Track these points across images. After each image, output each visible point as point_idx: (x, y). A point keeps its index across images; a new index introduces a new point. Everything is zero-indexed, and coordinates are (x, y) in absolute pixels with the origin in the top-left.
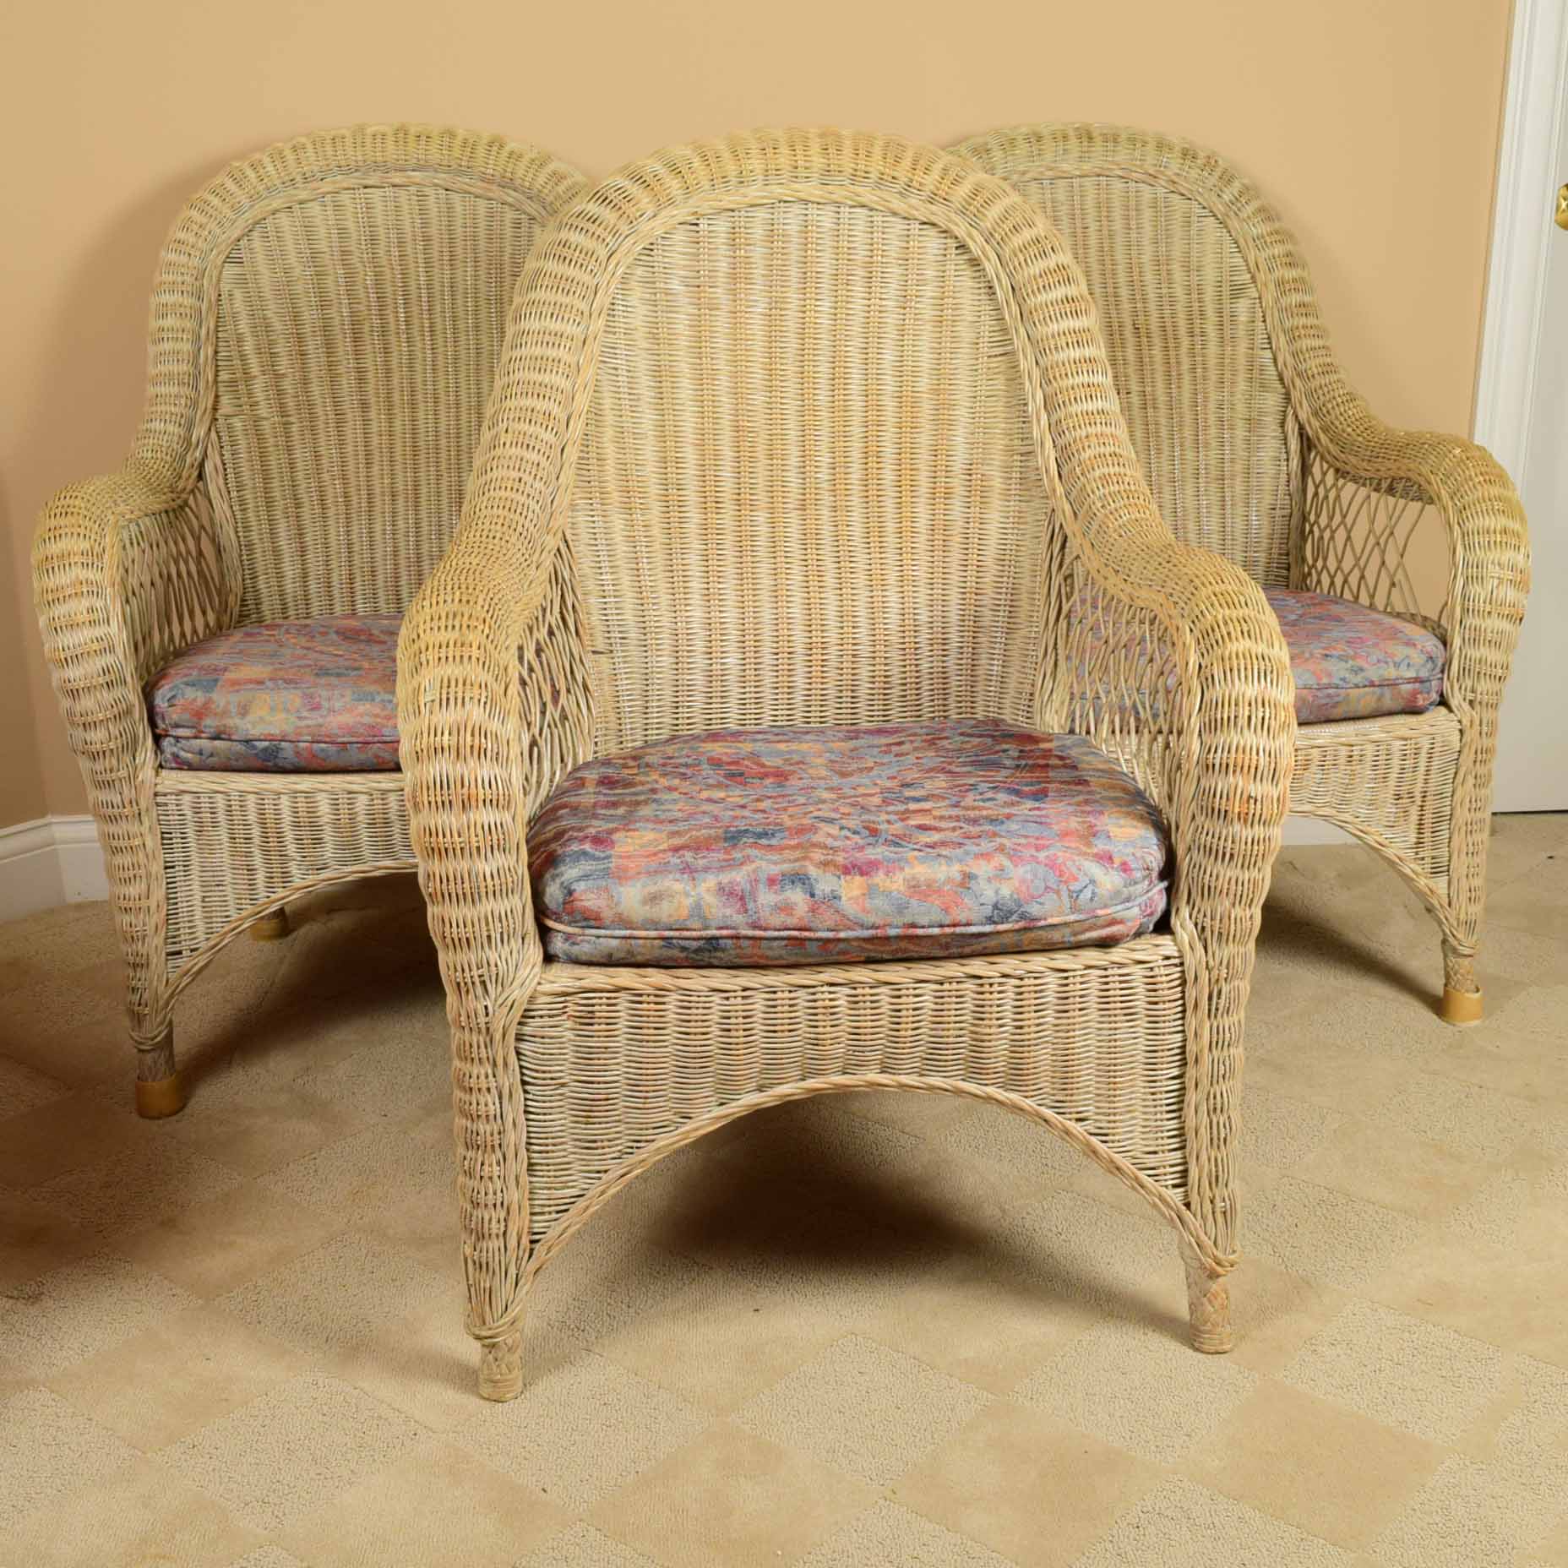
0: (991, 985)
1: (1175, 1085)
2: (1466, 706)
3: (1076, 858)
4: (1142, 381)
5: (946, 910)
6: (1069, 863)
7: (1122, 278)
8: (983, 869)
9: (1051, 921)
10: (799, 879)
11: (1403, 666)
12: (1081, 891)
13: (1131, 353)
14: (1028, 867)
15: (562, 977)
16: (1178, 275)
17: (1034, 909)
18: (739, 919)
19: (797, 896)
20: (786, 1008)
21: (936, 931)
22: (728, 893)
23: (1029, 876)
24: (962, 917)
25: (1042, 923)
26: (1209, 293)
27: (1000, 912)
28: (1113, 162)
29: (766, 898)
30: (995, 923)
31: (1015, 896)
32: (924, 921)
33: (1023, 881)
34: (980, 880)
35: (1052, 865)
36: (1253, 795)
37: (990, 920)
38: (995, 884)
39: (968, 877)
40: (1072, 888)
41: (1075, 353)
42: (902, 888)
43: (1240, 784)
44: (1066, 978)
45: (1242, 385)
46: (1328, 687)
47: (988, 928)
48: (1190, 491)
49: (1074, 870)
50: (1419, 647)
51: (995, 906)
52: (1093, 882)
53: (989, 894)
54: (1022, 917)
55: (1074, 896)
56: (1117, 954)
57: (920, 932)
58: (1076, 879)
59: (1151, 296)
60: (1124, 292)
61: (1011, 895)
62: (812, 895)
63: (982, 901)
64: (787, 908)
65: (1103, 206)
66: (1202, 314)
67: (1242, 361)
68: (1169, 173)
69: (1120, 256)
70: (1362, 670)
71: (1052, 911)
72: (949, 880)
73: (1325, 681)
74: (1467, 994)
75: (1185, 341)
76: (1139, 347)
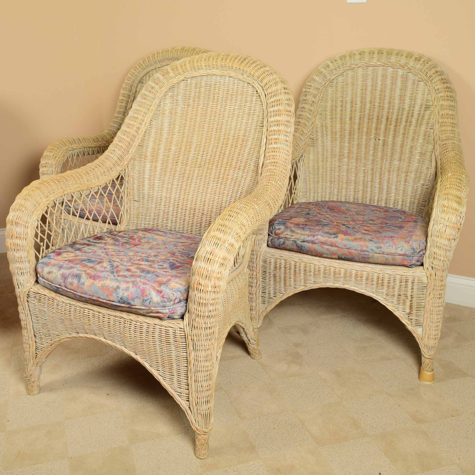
0: (128, 322)
2: (430, 268)
3: (151, 290)
4: (385, 136)
5: (108, 296)
6: (148, 291)
7: (387, 101)
8: (123, 286)
9: (137, 307)
10: (78, 276)
12: (146, 300)
14: (135, 289)
16: (407, 101)
17: (132, 303)
18: (63, 284)
19: (75, 281)
20: (79, 312)
21: (105, 301)
22: (63, 276)
23: (134, 292)
24: (112, 299)
25: (134, 307)
26: (417, 108)
27: (122, 301)
28: (389, 62)
29: (70, 280)
30: (120, 303)
31: (127, 297)
32: (102, 297)
33: (132, 292)
34: (120, 290)
35: (143, 291)
37: (119, 302)
38: (124, 291)
39: (118, 287)
40: (144, 298)
42: (100, 286)
43: (198, 279)
44: (149, 326)
45: (421, 141)
46: (365, 251)
47: (119, 304)
49: (148, 293)
50: (410, 244)
51: (121, 299)
52: (151, 298)
53: (121, 295)
54: (129, 303)
55: (144, 301)
56: (164, 323)
57: (101, 300)
58: (147, 296)
59: (396, 108)
60: (386, 106)
61: (126, 296)
62: (79, 282)
63: (118, 296)
64: (72, 284)
65: (384, 76)
66: (412, 115)
67: (422, 132)
68: (409, 66)
69: (387, 94)
70: (381, 248)
71: (137, 304)
72: (113, 287)
73: (365, 249)
74: (427, 371)
75: (403, 123)
76: (386, 125)
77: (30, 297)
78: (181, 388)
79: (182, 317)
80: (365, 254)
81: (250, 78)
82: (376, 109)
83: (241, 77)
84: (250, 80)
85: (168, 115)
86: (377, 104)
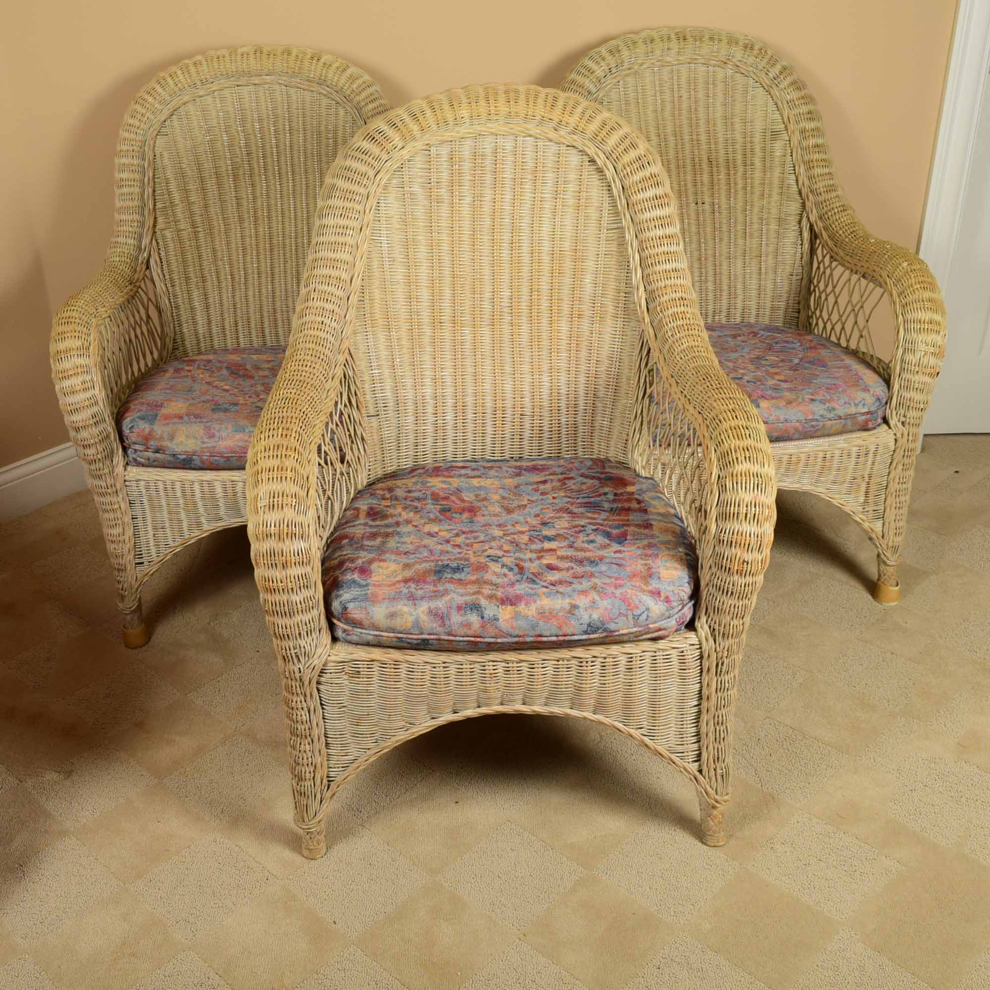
0: (587, 662)
1: (695, 710)
2: (899, 425)
3: (638, 594)
4: (712, 195)
5: (560, 628)
6: (634, 597)
7: (702, 130)
8: (582, 601)
9: (621, 632)
10: (475, 607)
11: (860, 406)
12: (640, 615)
13: (706, 178)
14: (609, 601)
15: (342, 652)
16: (738, 126)
17: (612, 626)
18: (440, 630)
19: (474, 618)
20: (469, 673)
21: (554, 639)
22: (434, 614)
23: (610, 607)
24: (569, 631)
25: (617, 633)
26: (758, 138)
27: (592, 628)
28: (699, 55)
29: (456, 619)
30: (589, 634)
31: (601, 619)
32: (547, 633)
33: (606, 609)
34: (581, 610)
35: (624, 599)
36: (746, 560)
37: (586, 633)
38: (590, 611)
39: (574, 607)
40: (635, 613)
41: (660, 232)
42: (534, 614)
43: (739, 554)
44: (631, 658)
45: (776, 197)
46: (813, 420)
47: (585, 637)
48: (739, 264)
49: (637, 603)
50: (872, 392)
51: (589, 625)
52: (648, 609)
53: (586, 619)
54: (605, 630)
55: (636, 618)
56: (661, 644)
57: (545, 639)
58: (637, 608)
59: (721, 140)
60: (703, 138)
61: (599, 618)
62: (483, 618)
63: (581, 622)
64: (468, 625)
65: (692, 82)
66: (752, 150)
67: (776, 181)
68: (734, 60)
69: (701, 115)
70: (834, 409)
71: (624, 627)
72: (562, 609)
73: (810, 417)
74: (891, 586)
75: (741, 169)
76: (711, 174)
77: (326, 673)
78: (683, 745)
79: (691, 626)
80: (812, 426)
81: (575, 137)
82: (688, 146)
83: (552, 135)
84: (577, 140)
85: (399, 227)
86: (686, 137)
